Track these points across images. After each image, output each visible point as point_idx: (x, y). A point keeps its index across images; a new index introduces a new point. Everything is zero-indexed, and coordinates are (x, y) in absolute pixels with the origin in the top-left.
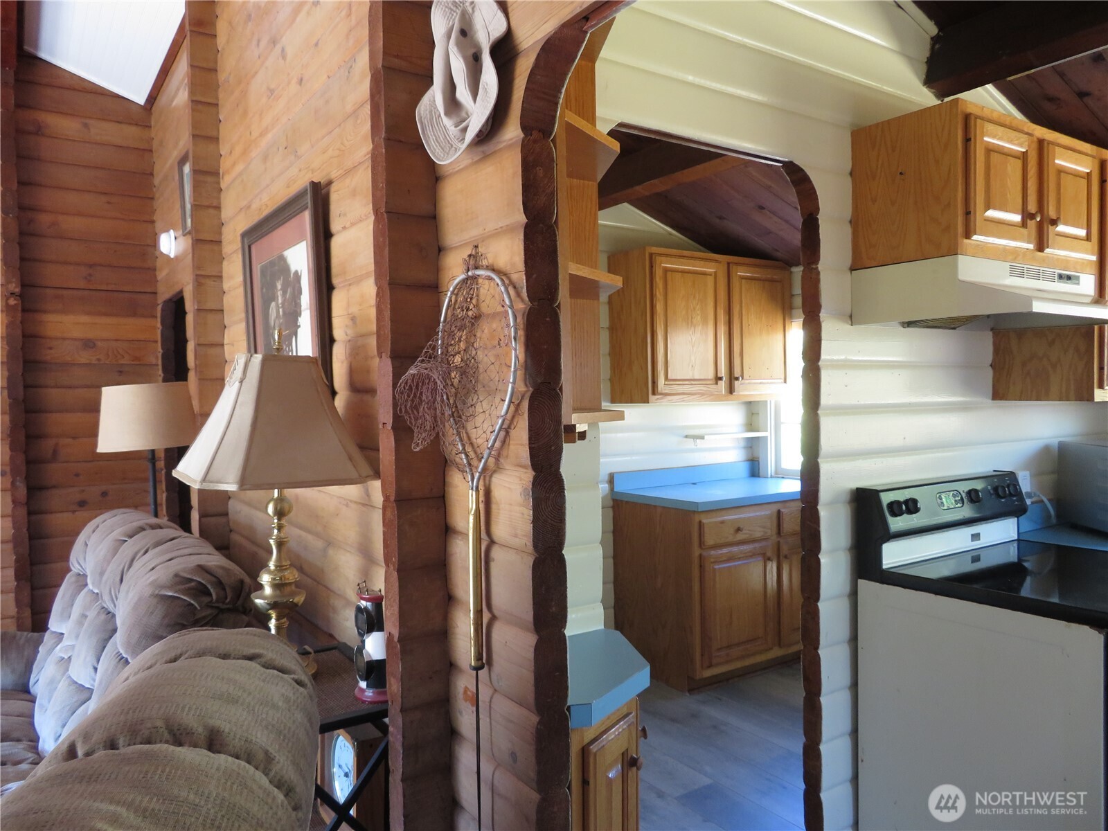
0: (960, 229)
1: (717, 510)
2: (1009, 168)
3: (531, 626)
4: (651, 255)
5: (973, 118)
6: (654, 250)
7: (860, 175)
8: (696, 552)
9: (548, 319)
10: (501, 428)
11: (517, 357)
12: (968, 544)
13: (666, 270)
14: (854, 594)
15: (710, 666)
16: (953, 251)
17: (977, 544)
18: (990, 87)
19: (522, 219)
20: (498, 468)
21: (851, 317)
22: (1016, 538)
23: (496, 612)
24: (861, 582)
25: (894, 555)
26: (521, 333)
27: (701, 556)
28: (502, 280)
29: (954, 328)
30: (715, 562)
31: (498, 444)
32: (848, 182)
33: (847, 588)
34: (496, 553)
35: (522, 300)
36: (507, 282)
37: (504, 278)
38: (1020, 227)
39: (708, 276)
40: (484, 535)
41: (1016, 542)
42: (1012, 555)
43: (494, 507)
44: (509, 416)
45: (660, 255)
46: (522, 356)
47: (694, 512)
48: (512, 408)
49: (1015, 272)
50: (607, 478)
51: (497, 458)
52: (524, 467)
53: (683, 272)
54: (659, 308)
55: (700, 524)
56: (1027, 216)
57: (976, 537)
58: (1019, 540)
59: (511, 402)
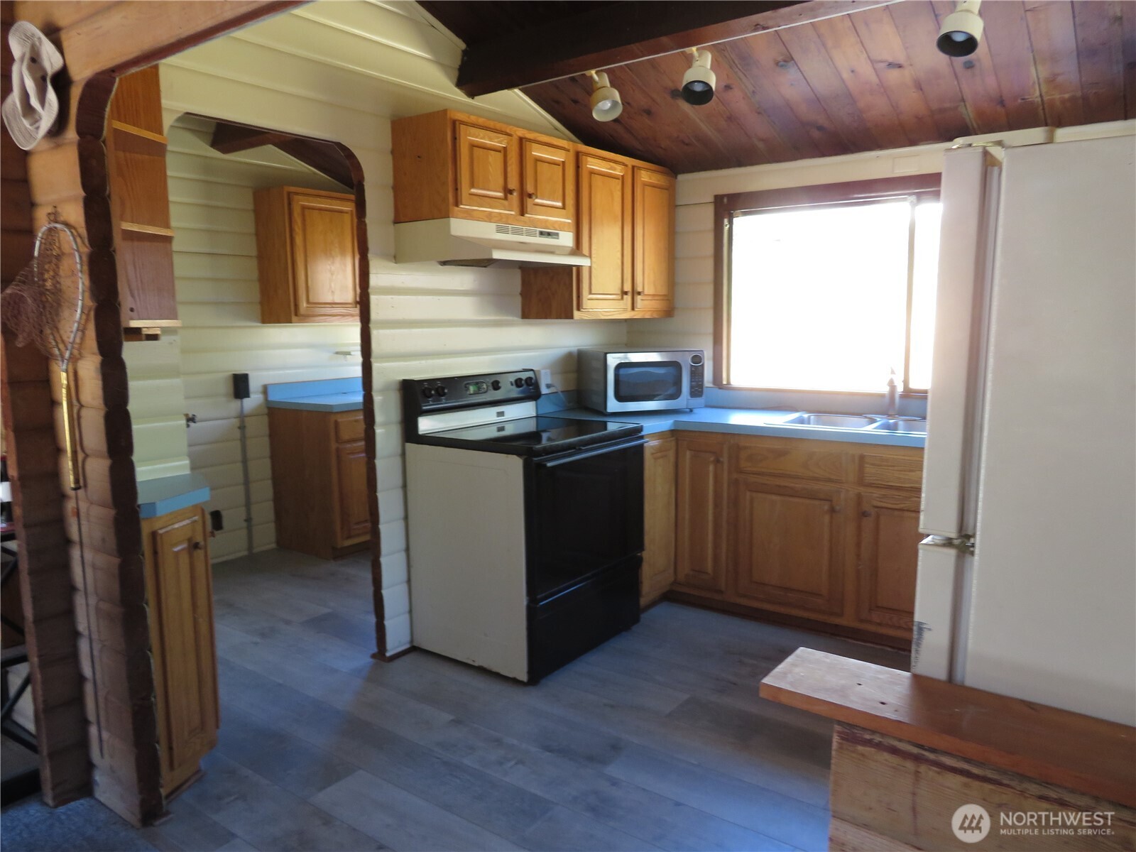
0: (451, 199)
1: (346, 411)
2: (490, 159)
3: (106, 454)
4: (289, 194)
5: (457, 123)
6: (292, 189)
7: (397, 153)
8: (334, 445)
9: (106, 259)
10: (78, 330)
11: (83, 283)
12: (494, 419)
13: (304, 208)
14: (403, 454)
15: (349, 537)
16: (446, 215)
17: (502, 419)
18: (516, 90)
19: (83, 194)
20: (81, 356)
21: (395, 257)
22: (534, 414)
23: (88, 452)
24: (408, 445)
25: (426, 425)
26: (86, 268)
27: (338, 450)
28: (72, 233)
29: (485, 267)
30: (349, 454)
31: (78, 340)
32: (390, 157)
33: (399, 450)
34: (84, 412)
35: (87, 247)
36: (75, 233)
37: (73, 231)
38: (502, 199)
39: (345, 214)
40: (75, 402)
41: (535, 419)
42: (531, 427)
43: (80, 382)
44: (83, 322)
45: (297, 194)
46: (87, 282)
47: (331, 413)
48: (84, 317)
49: (499, 230)
50: (261, 389)
51: (79, 350)
52: (94, 354)
53: (320, 209)
54: (299, 240)
55: (336, 423)
56: (508, 191)
57: (501, 414)
58: (537, 417)
59: (82, 312)
